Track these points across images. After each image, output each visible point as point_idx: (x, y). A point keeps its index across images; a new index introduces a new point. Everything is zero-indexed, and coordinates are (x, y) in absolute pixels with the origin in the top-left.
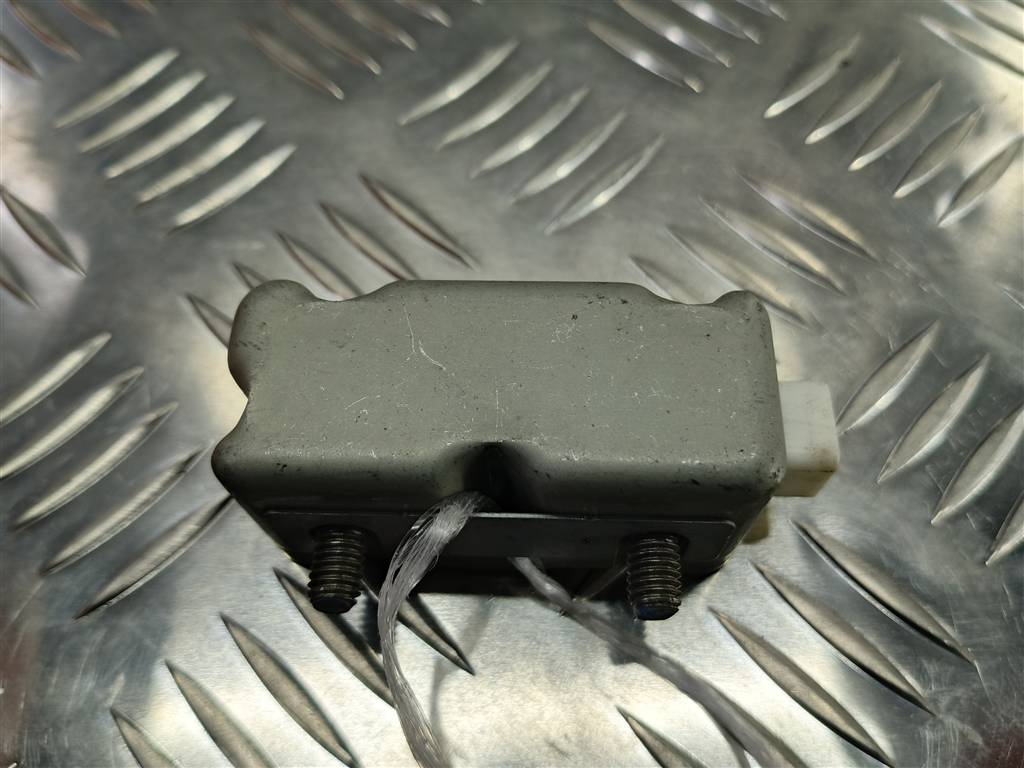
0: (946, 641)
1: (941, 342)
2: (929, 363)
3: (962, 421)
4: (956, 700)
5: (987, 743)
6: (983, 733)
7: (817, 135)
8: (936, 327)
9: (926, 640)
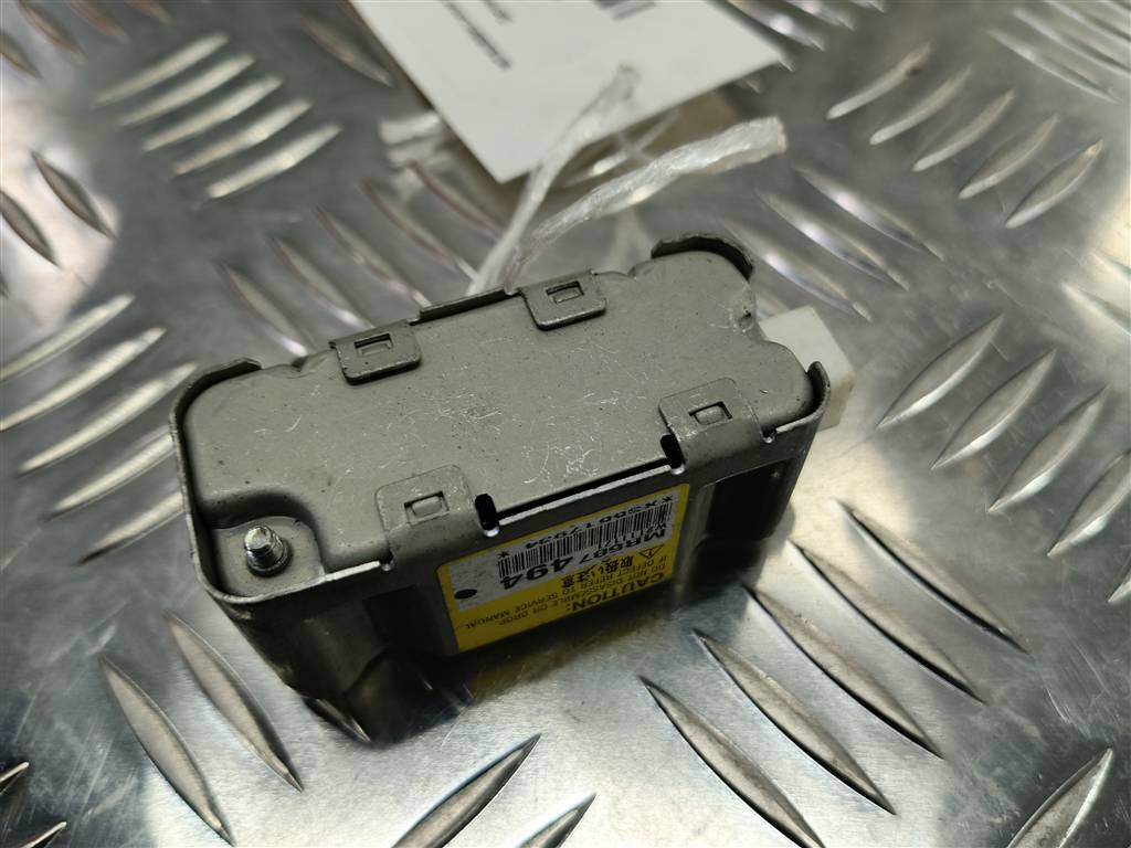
0: (1001, 630)
1: (1003, 335)
2: (990, 356)
3: (1025, 414)
4: (1013, 691)
5: (1045, 737)
6: (1041, 726)
7: (881, 136)
8: (1000, 321)
9: (980, 629)
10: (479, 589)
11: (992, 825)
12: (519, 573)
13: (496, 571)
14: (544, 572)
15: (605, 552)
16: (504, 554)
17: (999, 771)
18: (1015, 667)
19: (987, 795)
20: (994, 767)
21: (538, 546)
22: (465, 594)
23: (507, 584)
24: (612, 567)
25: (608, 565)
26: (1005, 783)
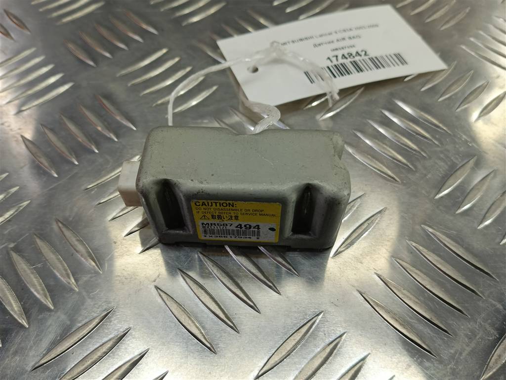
10: (268, 229)
11: (489, 340)
12: (254, 229)
13: (261, 234)
14: (245, 226)
15: (224, 225)
16: (258, 238)
17: (489, 321)
18: (492, 284)
19: (486, 330)
20: (487, 320)
21: (247, 237)
22: (272, 229)
23: (258, 227)
24: (219, 217)
25: (221, 219)
26: (492, 325)
